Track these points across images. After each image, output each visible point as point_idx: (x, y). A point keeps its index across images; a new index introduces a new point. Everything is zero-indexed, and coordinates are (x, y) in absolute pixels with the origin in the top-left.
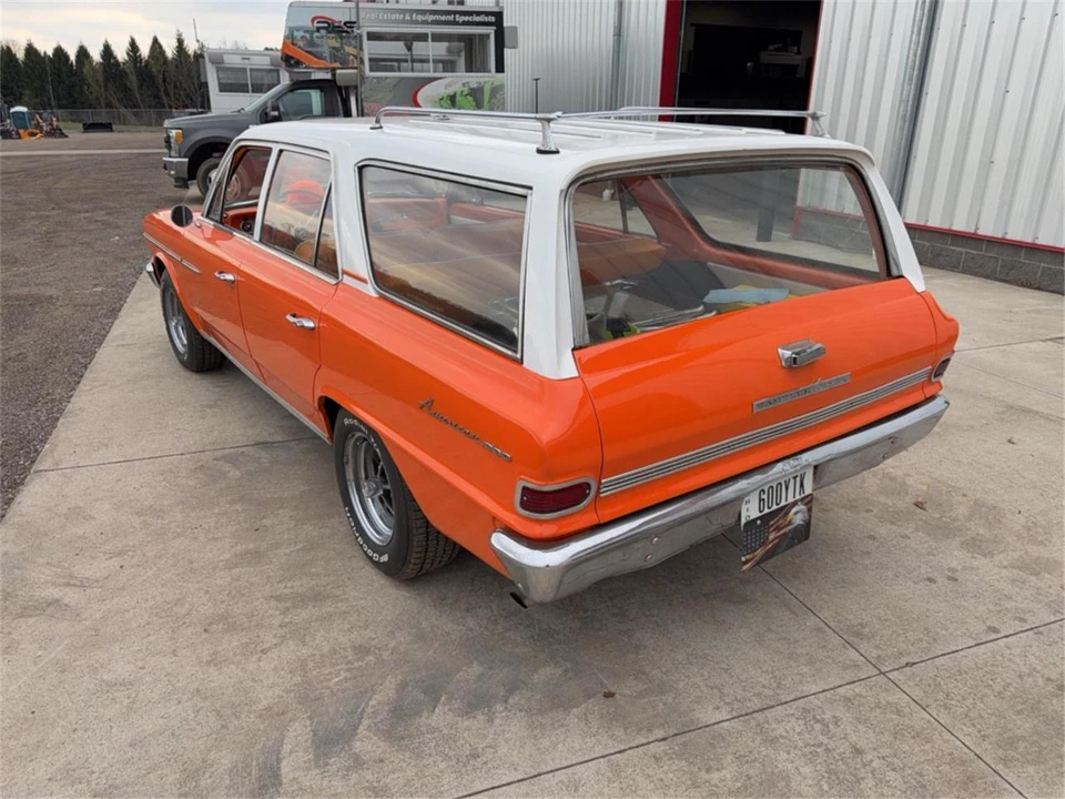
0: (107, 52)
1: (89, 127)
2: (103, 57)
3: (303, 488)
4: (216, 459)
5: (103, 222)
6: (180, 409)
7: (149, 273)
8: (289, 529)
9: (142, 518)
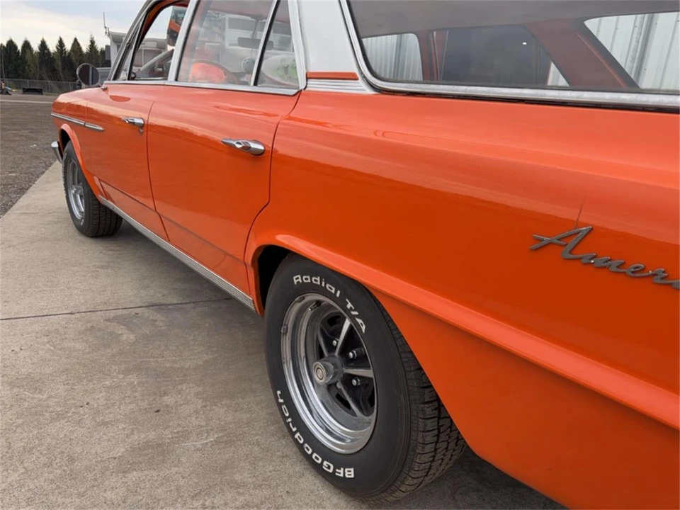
0: (43, 45)
1: (26, 91)
2: (40, 49)
3: (206, 357)
4: (108, 320)
5: (26, 137)
6: (73, 268)
7: (54, 148)
8: (197, 412)
9: (15, 390)
